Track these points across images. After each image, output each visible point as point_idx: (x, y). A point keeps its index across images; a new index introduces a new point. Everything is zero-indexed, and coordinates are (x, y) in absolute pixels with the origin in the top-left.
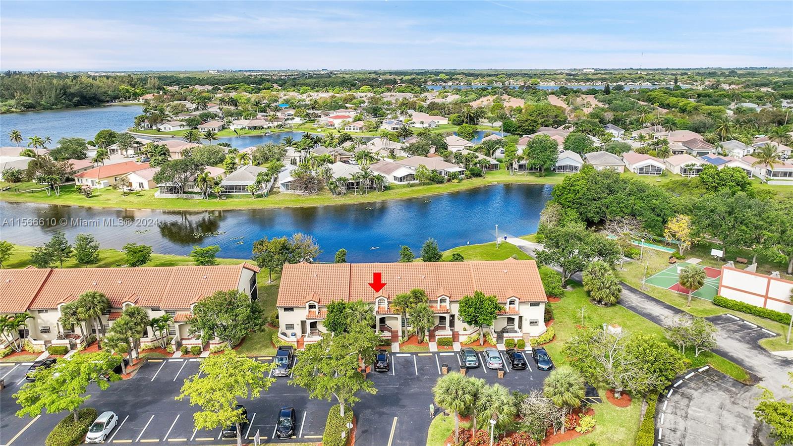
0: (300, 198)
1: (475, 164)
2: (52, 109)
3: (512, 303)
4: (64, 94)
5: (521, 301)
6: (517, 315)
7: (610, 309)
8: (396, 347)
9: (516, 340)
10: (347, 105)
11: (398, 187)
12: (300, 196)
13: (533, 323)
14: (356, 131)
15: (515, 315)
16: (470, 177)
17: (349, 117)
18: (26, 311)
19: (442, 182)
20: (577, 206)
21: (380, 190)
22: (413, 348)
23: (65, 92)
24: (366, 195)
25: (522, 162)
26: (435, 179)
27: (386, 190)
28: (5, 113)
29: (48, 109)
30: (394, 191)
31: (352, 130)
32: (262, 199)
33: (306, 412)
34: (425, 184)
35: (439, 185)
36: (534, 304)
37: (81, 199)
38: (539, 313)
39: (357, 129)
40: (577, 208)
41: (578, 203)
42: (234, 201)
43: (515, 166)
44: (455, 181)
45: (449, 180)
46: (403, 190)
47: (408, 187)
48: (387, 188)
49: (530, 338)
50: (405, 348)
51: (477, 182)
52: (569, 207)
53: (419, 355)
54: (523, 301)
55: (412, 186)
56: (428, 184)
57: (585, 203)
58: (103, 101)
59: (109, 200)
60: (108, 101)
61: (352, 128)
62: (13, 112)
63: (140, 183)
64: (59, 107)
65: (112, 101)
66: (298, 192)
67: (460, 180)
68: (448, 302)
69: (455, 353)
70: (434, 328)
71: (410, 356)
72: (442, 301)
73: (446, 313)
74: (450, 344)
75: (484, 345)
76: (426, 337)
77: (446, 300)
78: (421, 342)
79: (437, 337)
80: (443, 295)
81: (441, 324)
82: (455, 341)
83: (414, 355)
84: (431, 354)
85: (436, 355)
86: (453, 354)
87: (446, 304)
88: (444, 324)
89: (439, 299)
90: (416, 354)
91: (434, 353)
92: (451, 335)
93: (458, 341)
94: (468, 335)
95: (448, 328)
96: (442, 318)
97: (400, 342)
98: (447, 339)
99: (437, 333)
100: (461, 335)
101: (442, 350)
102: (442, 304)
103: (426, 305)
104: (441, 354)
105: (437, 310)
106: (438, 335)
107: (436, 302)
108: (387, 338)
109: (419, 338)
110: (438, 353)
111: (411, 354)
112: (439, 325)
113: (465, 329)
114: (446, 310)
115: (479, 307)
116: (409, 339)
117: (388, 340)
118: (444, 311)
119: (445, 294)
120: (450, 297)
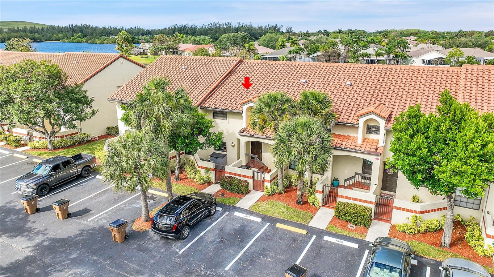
8: (251, 199)
22: (279, 208)
50: (264, 206)
53: (278, 225)
68: (382, 131)
69: (363, 245)
70: (347, 184)
71: (258, 223)
72: (371, 129)
73: (372, 154)
74: (363, 222)
75: (452, 245)
76: (316, 194)
77: (378, 127)
78: (303, 202)
79: (339, 200)
80: (372, 112)
81: (363, 178)
82: (381, 220)
83: (268, 224)
84: (304, 232)
85: (314, 237)
86: (356, 246)
87: (379, 138)
88: (369, 179)
89: (362, 121)
90: (273, 221)
91: (311, 231)
92: (371, 203)
93: (389, 221)
94: (415, 212)
95: (373, 187)
96: (367, 166)
97: (264, 194)
98: (356, 207)
99: (341, 191)
100: (396, 208)
101: (337, 230)
102: (372, 136)
103: (316, 121)
104: (326, 238)
105: (355, 144)
106: (343, 197)
107: (354, 127)
108: (242, 179)
109: (299, 193)
110: (321, 233)
111: (265, 219)
112: (359, 178)
113: (416, 200)
114: (375, 147)
115: (446, 136)
116: (285, 192)
117: (241, 182)
118: (368, 149)
119: (378, 111)
120: (388, 120)
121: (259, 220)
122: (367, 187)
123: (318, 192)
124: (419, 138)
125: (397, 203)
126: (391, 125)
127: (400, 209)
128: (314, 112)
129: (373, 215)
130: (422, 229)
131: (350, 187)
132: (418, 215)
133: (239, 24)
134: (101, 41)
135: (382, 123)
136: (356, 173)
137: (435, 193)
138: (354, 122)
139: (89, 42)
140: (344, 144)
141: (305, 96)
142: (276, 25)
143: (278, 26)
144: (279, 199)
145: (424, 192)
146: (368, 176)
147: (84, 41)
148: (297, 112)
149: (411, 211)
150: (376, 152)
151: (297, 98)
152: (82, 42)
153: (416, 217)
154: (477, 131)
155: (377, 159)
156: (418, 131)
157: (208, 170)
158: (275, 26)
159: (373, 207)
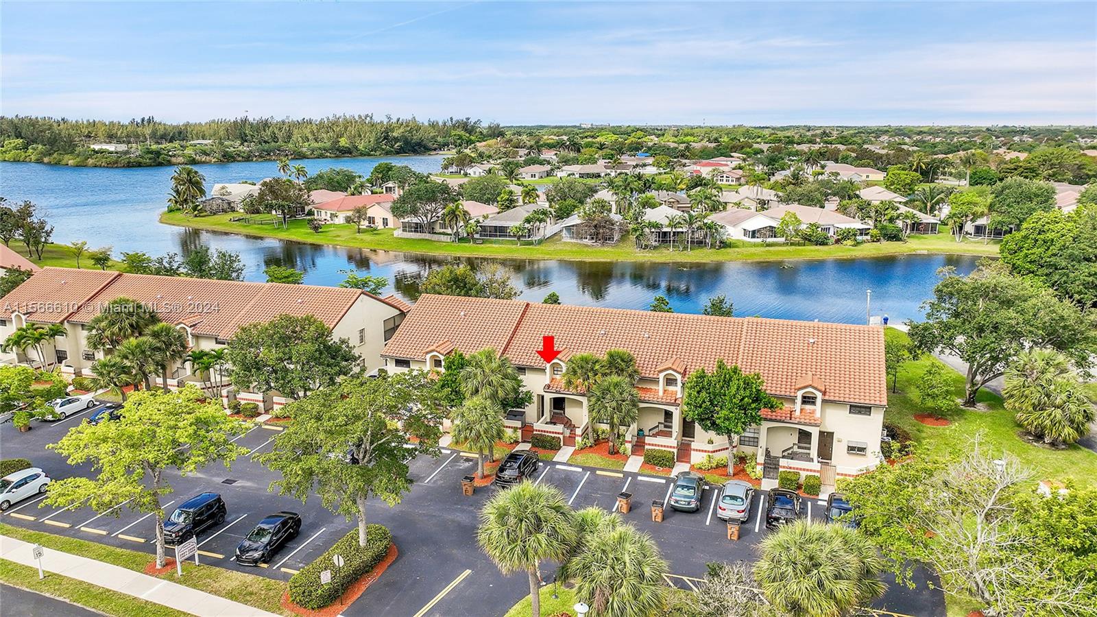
0: (585, 249)
1: (891, 220)
2: (369, 155)
3: (807, 400)
4: (385, 138)
5: (827, 398)
6: (816, 425)
7: (1060, 456)
8: (565, 454)
9: (803, 474)
10: (732, 154)
11: (744, 244)
12: (587, 246)
13: (856, 450)
14: (730, 183)
15: (810, 425)
16: (878, 240)
17: (727, 165)
18: (62, 323)
19: (823, 244)
20: (1047, 271)
21: (713, 246)
22: (594, 459)
23: (388, 136)
24: (689, 251)
25: (982, 221)
26: (815, 238)
27: (724, 247)
28: (319, 158)
29: (365, 155)
30: (737, 249)
31: (724, 182)
32: (531, 247)
33: (324, 529)
34: (792, 244)
35: (818, 247)
36: (861, 409)
37: (308, 234)
38: (870, 430)
39: (732, 181)
40: (1046, 275)
41: (1050, 266)
42: (492, 247)
43: (969, 227)
44: (849, 242)
45: (837, 241)
46: (753, 250)
47: (762, 245)
48: (724, 245)
49: (838, 477)
50: (580, 459)
51: (887, 248)
52: (1030, 272)
53: (598, 472)
54: (832, 398)
55: (769, 245)
56: (799, 244)
57: (1064, 264)
58: (430, 150)
59: (338, 236)
60: (435, 150)
61: (725, 179)
62: (327, 157)
63: (383, 219)
64: (378, 153)
65: (440, 149)
66: (587, 241)
67: (858, 244)
68: (679, 384)
69: (669, 481)
70: (651, 433)
71: (580, 472)
72: (670, 381)
73: (672, 405)
74: (668, 464)
75: (734, 475)
76: (626, 444)
77: (676, 380)
78: (614, 452)
79: (646, 447)
80: (670, 368)
81: (665, 427)
82: (682, 462)
83: (589, 472)
84: (621, 475)
85: (630, 478)
86: (664, 481)
87: (677, 389)
88: (671, 427)
89: (661, 376)
90: (593, 470)
91: (627, 474)
92: (674, 447)
93: (689, 462)
94: (709, 452)
95: (675, 434)
96: (668, 415)
97: (577, 447)
98: (662, 452)
99: (648, 440)
100: (694, 450)
101: (646, 472)
102: (671, 388)
103: (624, 380)
104: (640, 478)
105: (657, 396)
106: (649, 444)
107: (656, 381)
108: (553, 435)
109: (611, 444)
110: (634, 475)
111: (585, 469)
112: (662, 427)
113: (711, 442)
114: (674, 398)
115: (720, 392)
116: (595, 445)
117: (554, 438)
118: (669, 401)
119: (674, 367)
120: (684, 374)
121: (580, 470)
122: (669, 434)
123: (627, 442)
124: (704, 394)
125: (694, 446)
126: (686, 379)
127: (697, 450)
128: (620, 371)
129: (675, 457)
130: (714, 465)
131: (654, 435)
132: (711, 454)
133: (389, 118)
134: (78, 159)
135: (679, 377)
136: (659, 423)
137: (719, 434)
138: (655, 376)
139: (46, 160)
140: (648, 396)
141: (611, 356)
142: (468, 119)
143: (473, 120)
144: (592, 452)
145: (712, 434)
146: (670, 424)
147: (33, 158)
148: (607, 371)
149: (705, 451)
150: (675, 404)
151: (604, 357)
152: (28, 159)
153: (709, 456)
154: (738, 389)
155: (676, 409)
156: (703, 388)
157: (515, 429)
158: (465, 120)
159: (675, 451)
